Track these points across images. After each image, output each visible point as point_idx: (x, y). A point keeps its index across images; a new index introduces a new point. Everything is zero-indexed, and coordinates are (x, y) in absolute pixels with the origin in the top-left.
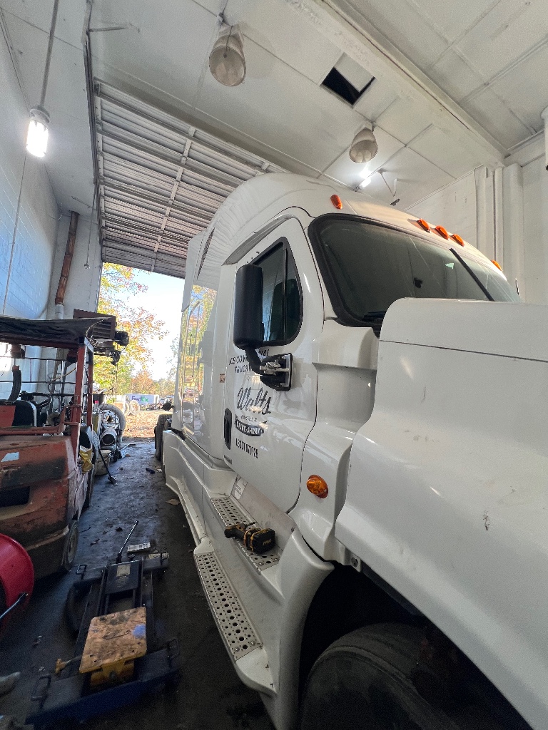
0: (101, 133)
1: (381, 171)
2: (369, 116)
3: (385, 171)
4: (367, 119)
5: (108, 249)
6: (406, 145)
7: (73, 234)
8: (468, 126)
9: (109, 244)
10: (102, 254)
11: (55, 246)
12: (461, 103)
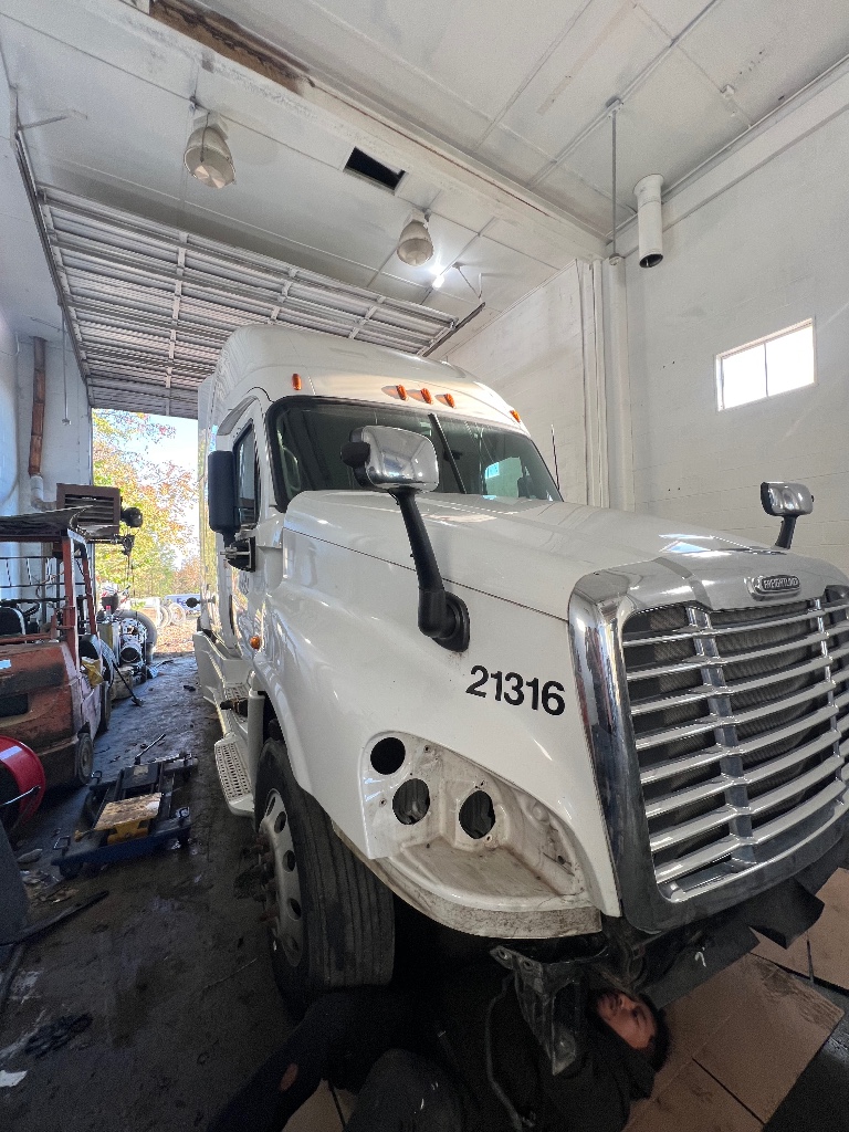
0: (56, 244)
1: (457, 265)
2: (419, 202)
3: (462, 265)
4: (417, 207)
5: (95, 388)
6: (479, 234)
7: (40, 371)
8: (546, 211)
9: (97, 381)
10: (88, 396)
11: (17, 390)
12: (529, 185)
